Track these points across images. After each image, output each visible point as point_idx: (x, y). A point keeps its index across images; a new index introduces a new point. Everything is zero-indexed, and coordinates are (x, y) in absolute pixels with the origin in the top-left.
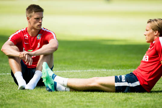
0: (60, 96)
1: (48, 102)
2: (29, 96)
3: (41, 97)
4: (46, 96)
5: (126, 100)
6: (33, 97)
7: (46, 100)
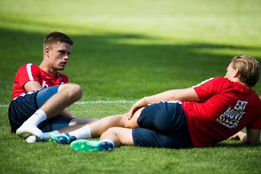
0: (61, 158)
1: (44, 170)
2: (11, 156)
3: (30, 160)
4: (39, 159)
5: (168, 167)
6: (18, 159)
7: (40, 167)
